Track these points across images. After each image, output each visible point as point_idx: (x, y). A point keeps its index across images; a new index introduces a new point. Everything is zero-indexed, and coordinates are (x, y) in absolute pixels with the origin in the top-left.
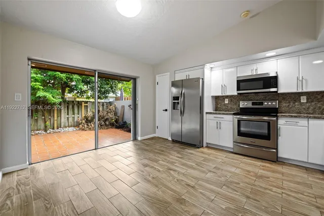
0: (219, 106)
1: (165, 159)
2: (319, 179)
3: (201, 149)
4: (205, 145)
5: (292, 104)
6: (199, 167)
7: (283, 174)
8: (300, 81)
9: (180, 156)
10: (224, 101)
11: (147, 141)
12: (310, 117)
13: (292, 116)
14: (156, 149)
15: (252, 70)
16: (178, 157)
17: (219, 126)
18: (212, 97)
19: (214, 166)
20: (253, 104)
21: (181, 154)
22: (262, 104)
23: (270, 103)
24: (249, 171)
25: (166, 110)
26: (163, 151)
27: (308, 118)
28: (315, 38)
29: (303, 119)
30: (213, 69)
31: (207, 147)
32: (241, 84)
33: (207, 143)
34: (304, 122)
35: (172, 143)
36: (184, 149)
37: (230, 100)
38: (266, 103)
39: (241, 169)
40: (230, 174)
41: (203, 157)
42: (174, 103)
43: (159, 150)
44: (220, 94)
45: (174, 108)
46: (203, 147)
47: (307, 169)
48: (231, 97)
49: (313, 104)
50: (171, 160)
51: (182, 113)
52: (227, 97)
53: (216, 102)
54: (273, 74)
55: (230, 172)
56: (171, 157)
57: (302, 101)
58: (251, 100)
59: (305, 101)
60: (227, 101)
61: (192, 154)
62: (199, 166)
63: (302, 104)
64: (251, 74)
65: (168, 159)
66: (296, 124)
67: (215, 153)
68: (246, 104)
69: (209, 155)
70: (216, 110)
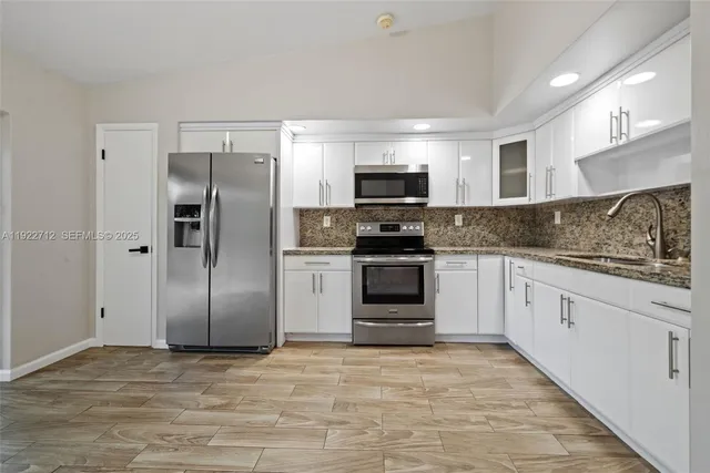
0: (308, 234)
1: (162, 437)
2: (502, 362)
3: (274, 356)
4: (281, 340)
5: (442, 228)
6: (294, 423)
7: (457, 370)
8: (461, 187)
9: (216, 401)
10: (321, 222)
11: (52, 377)
12: (481, 253)
13: (456, 252)
14: (106, 403)
15: (384, 155)
16: (213, 408)
17: (317, 285)
18: (295, 209)
19: (331, 400)
20: (383, 228)
21: (220, 393)
22: (396, 228)
23: (411, 228)
24: (407, 387)
25: (144, 250)
26: (142, 402)
27: (478, 253)
28: (491, 111)
29: (470, 257)
30: (298, 138)
31: (287, 344)
32: (364, 182)
33: (286, 334)
34: (470, 261)
35: (173, 359)
36: (224, 368)
37: (334, 219)
38: (405, 228)
39: (392, 385)
40: (378, 412)
41: (290, 381)
42: (180, 226)
43: (123, 403)
44: (315, 204)
45: (179, 243)
46: (276, 347)
47: (478, 346)
48: (336, 213)
49: (471, 228)
50: (191, 431)
51: (210, 257)
52: (328, 211)
53: (302, 224)
54: (413, 169)
55: (376, 404)
56: (186, 415)
57: (457, 224)
58: (377, 220)
59: (461, 224)
60: (327, 222)
61: (254, 380)
62: (290, 416)
63: (456, 229)
64: (381, 163)
65: (175, 430)
66: (461, 267)
67: (313, 357)
68: (369, 228)
69: (301, 367)
70: (301, 245)
